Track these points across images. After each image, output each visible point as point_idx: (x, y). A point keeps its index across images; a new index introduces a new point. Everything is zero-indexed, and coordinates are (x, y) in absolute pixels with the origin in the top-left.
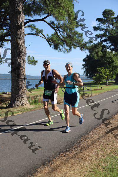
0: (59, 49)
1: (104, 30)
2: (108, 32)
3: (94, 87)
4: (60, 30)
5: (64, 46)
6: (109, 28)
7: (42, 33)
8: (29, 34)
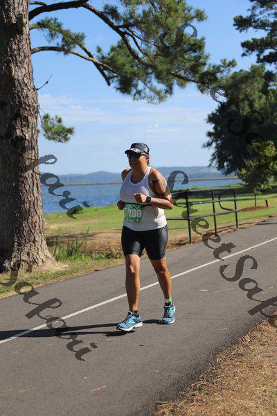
0: (134, 91)
1: (268, 26)
3: (244, 202)
4: (137, 32)
7: (81, 46)
8: (43, 49)
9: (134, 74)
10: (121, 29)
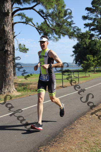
1: (92, 19)
2: (96, 21)
4: (49, 18)
5: (53, 35)
9: (48, 32)
10: (44, 17)
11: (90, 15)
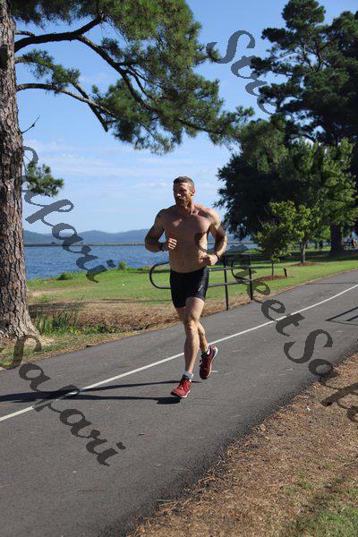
0: (135, 139)
1: (289, 71)
2: (303, 78)
4: (141, 71)
5: (154, 129)
6: (305, 64)
7: (74, 84)
8: (30, 86)
9: (136, 119)
10: (122, 67)
11: (281, 56)
